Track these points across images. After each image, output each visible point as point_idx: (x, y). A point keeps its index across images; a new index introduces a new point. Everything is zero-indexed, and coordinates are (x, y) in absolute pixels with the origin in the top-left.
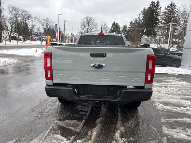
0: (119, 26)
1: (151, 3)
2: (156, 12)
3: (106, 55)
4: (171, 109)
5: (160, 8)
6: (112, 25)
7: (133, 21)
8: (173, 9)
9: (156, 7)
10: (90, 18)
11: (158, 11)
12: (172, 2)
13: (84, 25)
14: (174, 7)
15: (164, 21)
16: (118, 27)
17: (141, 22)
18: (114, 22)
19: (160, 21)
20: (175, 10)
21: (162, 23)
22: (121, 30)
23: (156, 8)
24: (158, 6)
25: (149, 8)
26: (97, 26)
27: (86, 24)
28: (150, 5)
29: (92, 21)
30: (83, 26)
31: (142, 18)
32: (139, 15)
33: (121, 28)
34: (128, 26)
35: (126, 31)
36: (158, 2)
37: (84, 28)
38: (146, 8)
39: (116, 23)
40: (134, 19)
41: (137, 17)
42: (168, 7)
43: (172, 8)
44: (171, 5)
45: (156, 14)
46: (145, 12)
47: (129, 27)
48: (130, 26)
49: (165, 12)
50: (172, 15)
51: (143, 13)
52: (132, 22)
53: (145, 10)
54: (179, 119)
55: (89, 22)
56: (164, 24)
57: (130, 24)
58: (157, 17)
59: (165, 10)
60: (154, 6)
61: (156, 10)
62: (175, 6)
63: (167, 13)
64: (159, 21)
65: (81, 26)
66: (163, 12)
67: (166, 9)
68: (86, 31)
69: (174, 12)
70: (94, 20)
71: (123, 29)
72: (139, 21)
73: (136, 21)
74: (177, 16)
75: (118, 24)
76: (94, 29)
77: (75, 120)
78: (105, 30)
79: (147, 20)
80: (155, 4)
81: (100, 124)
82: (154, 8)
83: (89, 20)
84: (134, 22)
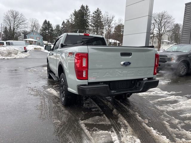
0: (51, 24)
1: (81, 6)
2: (85, 15)
3: (131, 53)
5: (89, 12)
6: (44, 23)
8: (99, 14)
9: (85, 10)
10: (16, 13)
11: (88, 14)
12: (98, 9)
13: (9, 20)
14: (100, 13)
15: (93, 24)
16: (51, 26)
17: (73, 23)
18: (46, 20)
19: (90, 24)
20: (101, 15)
21: (91, 26)
22: (54, 29)
23: (86, 12)
24: (87, 10)
25: (79, 10)
26: (26, 22)
27: (12, 19)
28: (80, 8)
29: (19, 16)
30: (7, 21)
31: (74, 20)
32: (71, 16)
33: (54, 27)
34: (61, 26)
35: (59, 31)
36: (87, 7)
37: (9, 24)
38: (77, 11)
39: (47, 21)
40: (66, 20)
41: (69, 18)
42: (96, 12)
43: (98, 13)
44: (98, 10)
45: (86, 17)
46: (76, 14)
47: (61, 27)
48: (63, 26)
49: (93, 17)
50: (99, 19)
51: (74, 14)
52: (64, 22)
53: (75, 12)
55: (15, 17)
56: (93, 27)
57: (63, 24)
58: (87, 20)
59: (93, 15)
62: (101, 12)
63: (94, 18)
64: (89, 24)
65: (4, 20)
66: (92, 16)
67: (93, 13)
68: (11, 27)
69: (100, 17)
70: (22, 15)
71: (56, 28)
72: (72, 21)
73: (68, 21)
74: (103, 21)
75: (50, 23)
76: (23, 25)
78: (36, 28)
79: (79, 22)
80: (84, 7)
81: (119, 114)
82: (84, 11)
83: (14, 14)
84: (66, 22)
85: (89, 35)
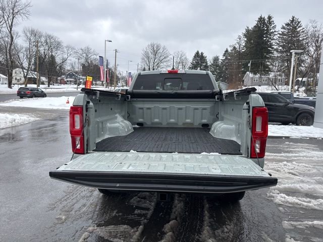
0: (206, 57)
1: (257, 19)
2: (266, 33)
4: (300, 202)
5: (274, 27)
6: (195, 57)
7: (229, 50)
8: (295, 28)
9: (266, 25)
10: (158, 46)
11: (271, 31)
12: (293, 17)
13: (148, 58)
14: (297, 25)
15: (281, 48)
16: (205, 60)
17: (243, 51)
18: (198, 52)
19: (275, 47)
20: (298, 30)
21: (277, 51)
22: (209, 64)
23: (268, 27)
24: (270, 23)
25: (255, 26)
26: (169, 58)
27: (151, 56)
28: (256, 22)
29: (161, 51)
30: (146, 59)
31: (244, 44)
32: (238, 40)
33: (210, 60)
34: (221, 58)
35: (217, 66)
36: (270, 18)
37: (148, 63)
38: (250, 28)
39: (200, 53)
40: (230, 46)
41: (236, 42)
42: (288, 25)
43: (293, 26)
44: (292, 21)
45: (267, 37)
46: (249, 34)
47: (222, 60)
48: (225, 58)
49: (283, 34)
50: (294, 37)
51: (245, 35)
52: (227, 51)
53: (248, 31)
54: (316, 222)
55: (155, 53)
56: (281, 52)
57: (225, 54)
58: (268, 41)
59: (283, 30)
60: (264, 23)
61: (267, 30)
62: (299, 22)
63: (285, 35)
64: (273, 48)
65: (143, 59)
66: (279, 34)
67: (283, 28)
68: (151, 67)
69: (298, 32)
70: (164, 49)
71: (212, 62)
72: (240, 48)
73: (235, 48)
74: (303, 39)
75: (204, 55)
76: (165, 64)
77: (125, 226)
78: (183, 65)
79: (253, 47)
80: (264, 20)
81: (170, 233)
82: (264, 27)
83: (155, 49)
84: (231, 50)
85: (178, 72)
